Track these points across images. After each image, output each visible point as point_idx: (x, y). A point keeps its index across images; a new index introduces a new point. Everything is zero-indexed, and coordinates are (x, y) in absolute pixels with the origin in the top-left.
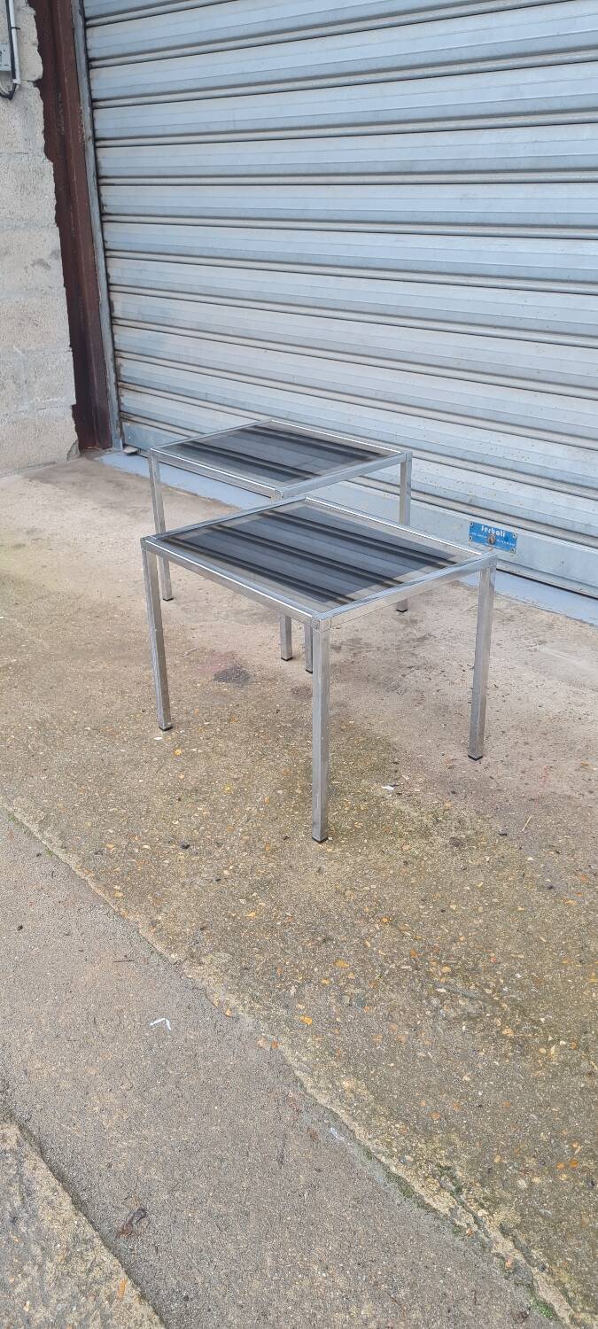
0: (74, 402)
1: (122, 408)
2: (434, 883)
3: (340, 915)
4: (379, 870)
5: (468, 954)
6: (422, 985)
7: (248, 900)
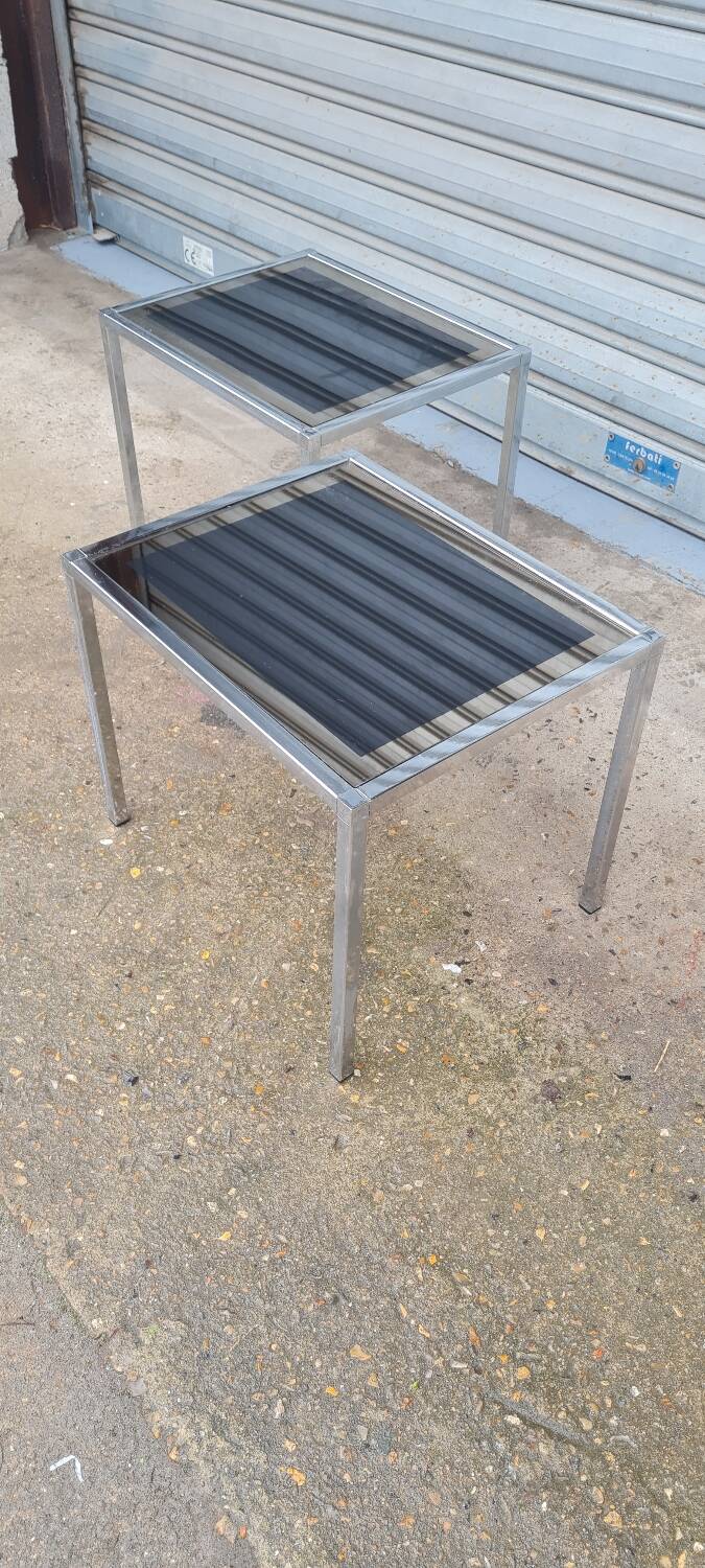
0: (14, 153)
1: (90, 164)
2: (513, 1179)
3: (361, 1242)
4: (431, 1146)
5: (558, 1340)
6: (484, 1406)
7: (221, 1205)
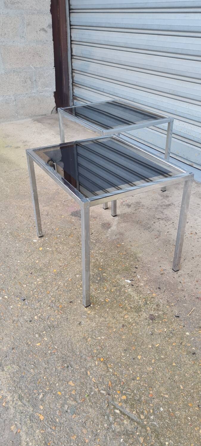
0: (55, 90)
1: (74, 94)
3: (81, 352)
6: (108, 405)
